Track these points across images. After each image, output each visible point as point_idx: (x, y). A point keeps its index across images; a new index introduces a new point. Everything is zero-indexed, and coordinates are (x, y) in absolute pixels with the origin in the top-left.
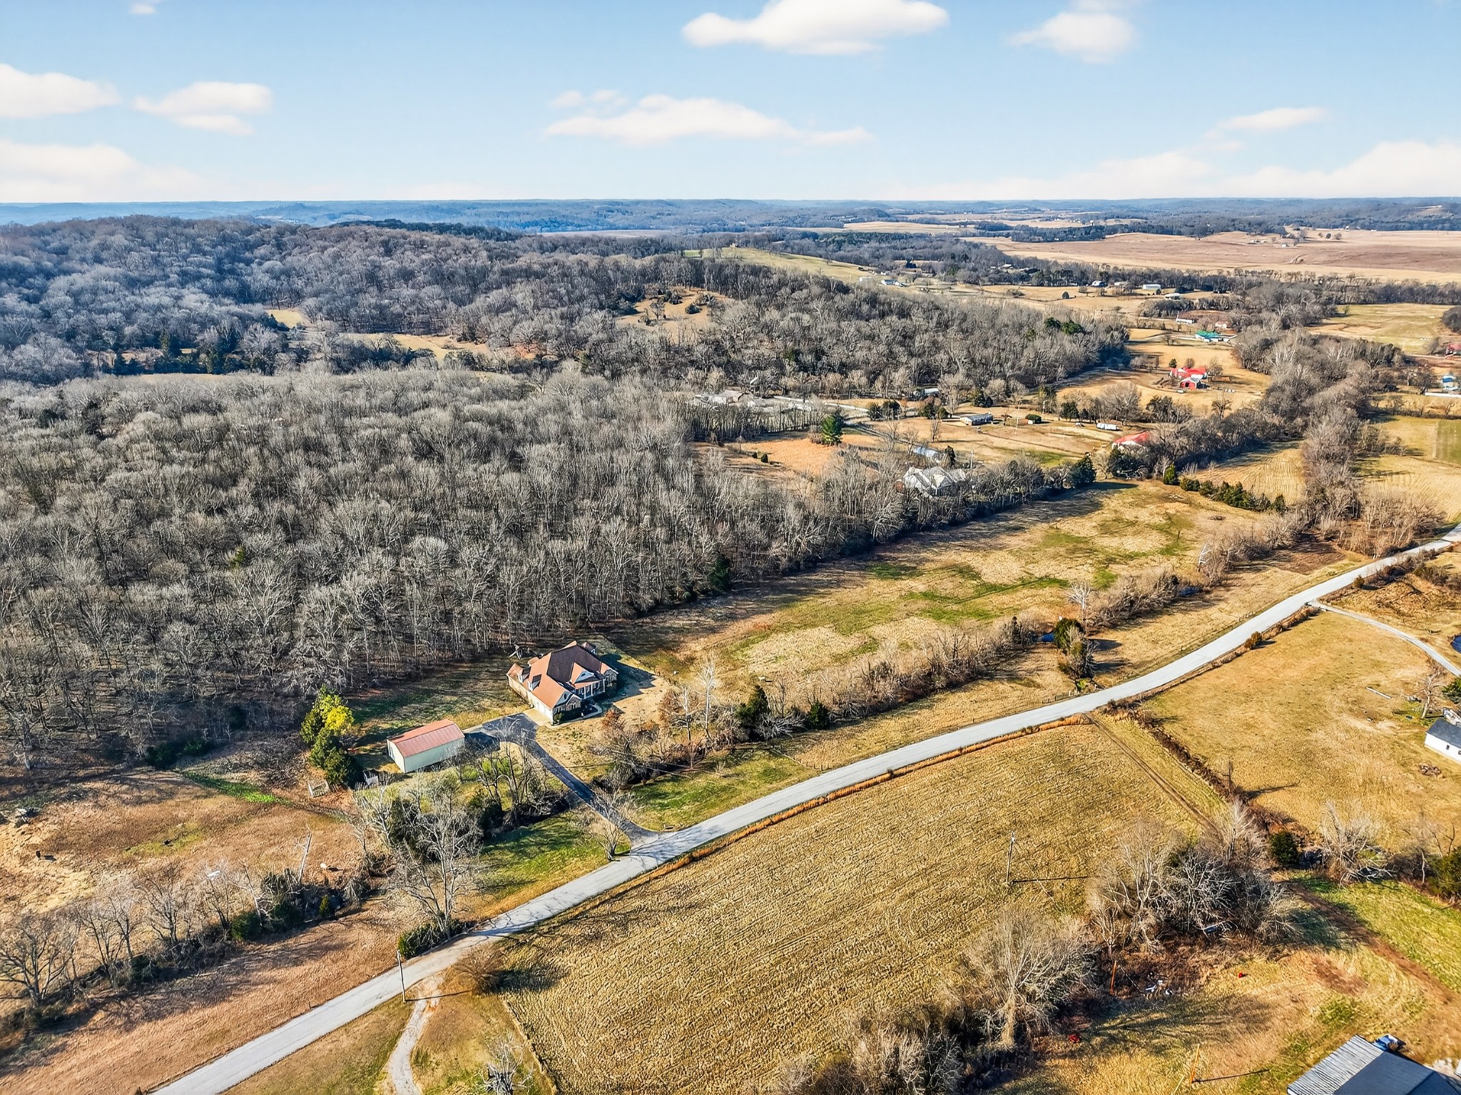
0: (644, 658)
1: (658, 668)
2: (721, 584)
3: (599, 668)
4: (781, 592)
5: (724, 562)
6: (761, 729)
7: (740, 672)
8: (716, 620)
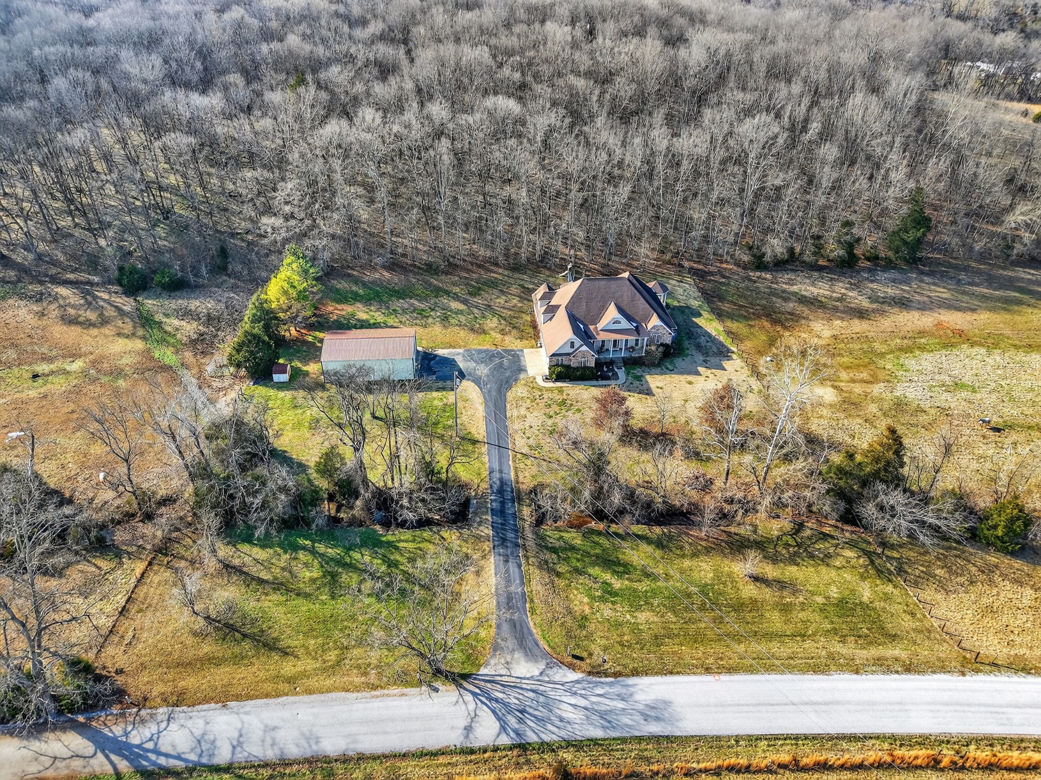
0: (734, 326)
1: (748, 345)
2: (905, 251)
3: (647, 319)
4: (1001, 287)
5: (921, 221)
6: (869, 510)
7: (877, 389)
8: (873, 299)
